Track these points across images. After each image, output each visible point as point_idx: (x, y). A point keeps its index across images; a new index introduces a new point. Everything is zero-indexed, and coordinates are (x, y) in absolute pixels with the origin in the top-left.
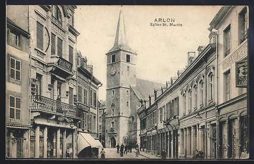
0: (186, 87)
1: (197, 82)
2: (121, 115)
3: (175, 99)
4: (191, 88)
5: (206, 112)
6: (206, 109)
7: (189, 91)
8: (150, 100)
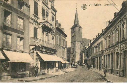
0: (107, 35)
1: (114, 31)
2: (76, 52)
3: (101, 42)
4: (110, 35)
5: (120, 45)
6: (120, 43)
7: (109, 37)
8: (88, 45)
